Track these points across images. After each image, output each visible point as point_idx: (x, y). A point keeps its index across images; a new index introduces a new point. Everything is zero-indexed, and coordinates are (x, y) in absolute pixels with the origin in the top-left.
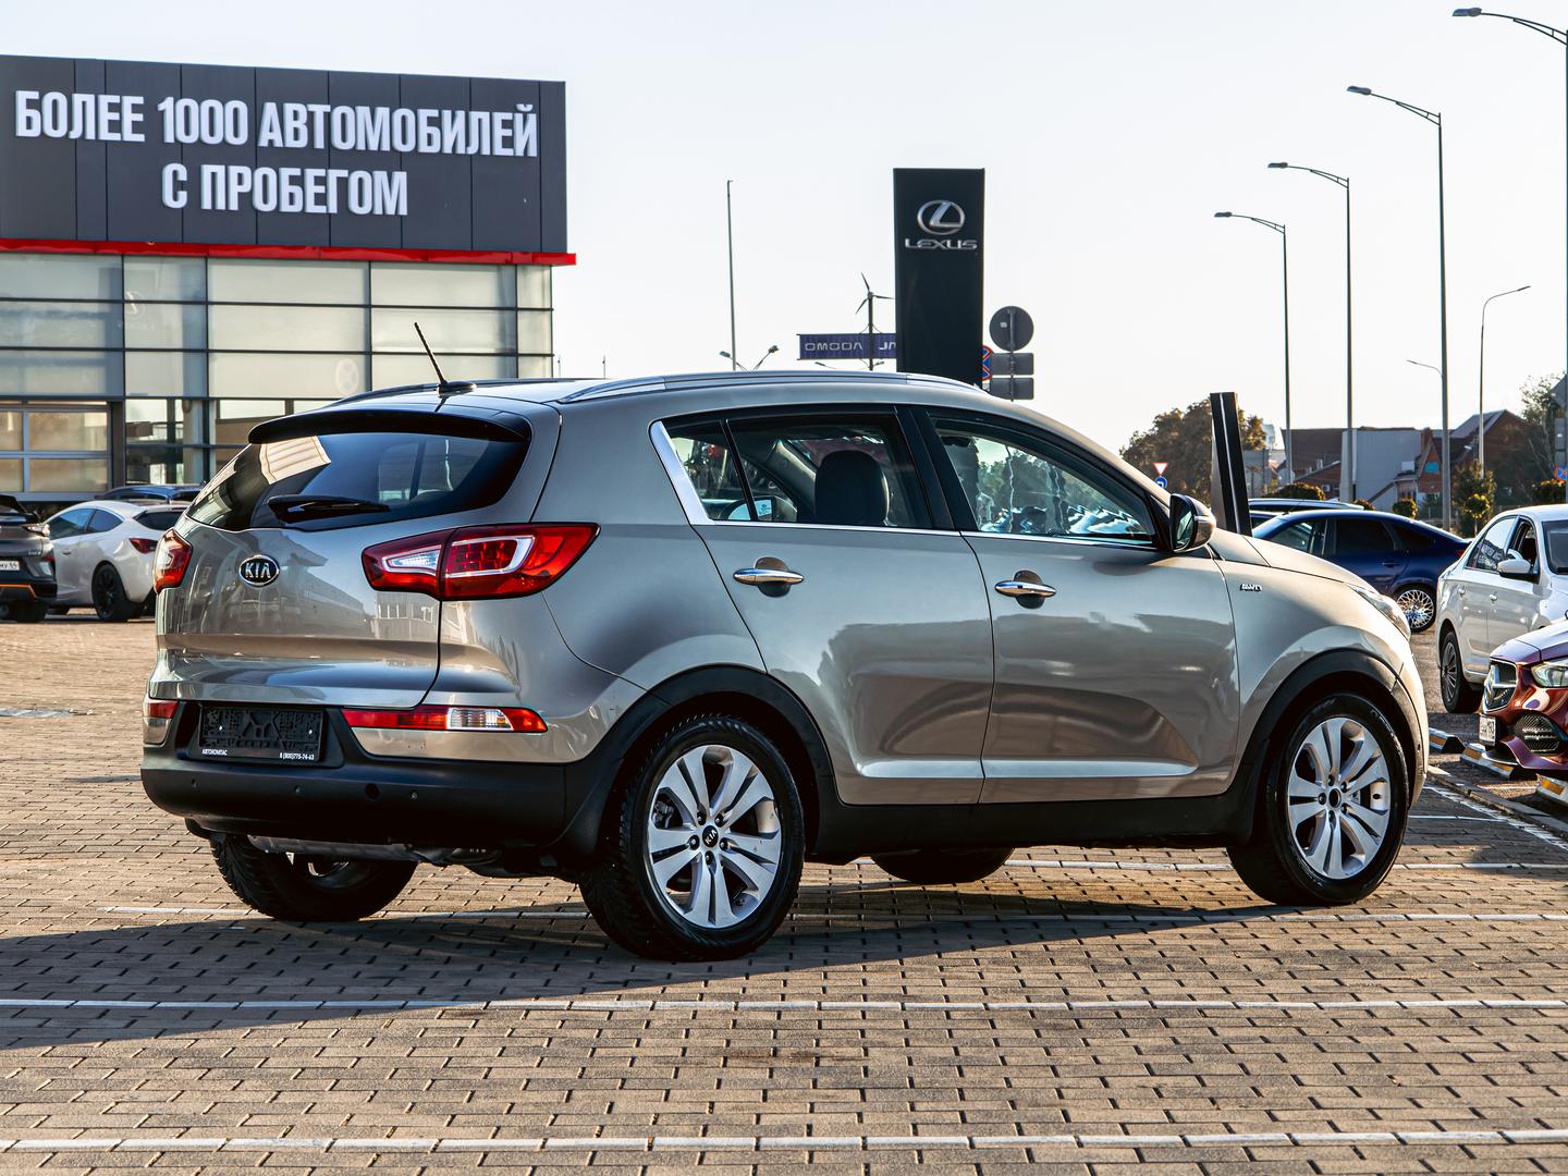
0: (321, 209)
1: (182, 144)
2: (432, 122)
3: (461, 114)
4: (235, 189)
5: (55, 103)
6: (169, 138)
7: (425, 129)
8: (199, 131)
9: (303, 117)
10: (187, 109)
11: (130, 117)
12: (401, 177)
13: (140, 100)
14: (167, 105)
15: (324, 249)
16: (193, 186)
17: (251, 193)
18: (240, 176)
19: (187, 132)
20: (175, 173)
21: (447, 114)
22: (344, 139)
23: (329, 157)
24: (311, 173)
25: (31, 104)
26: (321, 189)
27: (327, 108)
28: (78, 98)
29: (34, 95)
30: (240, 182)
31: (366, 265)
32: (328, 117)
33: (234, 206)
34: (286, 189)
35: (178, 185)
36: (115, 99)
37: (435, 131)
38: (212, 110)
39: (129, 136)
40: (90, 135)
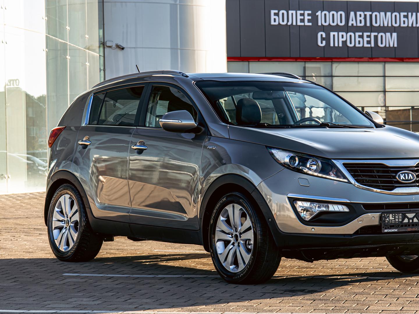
0: (369, 46)
1: (324, 26)
2: (405, 16)
3: (414, 14)
4: (341, 40)
5: (283, 14)
6: (320, 24)
7: (402, 19)
8: (329, 21)
9: (363, 16)
10: (325, 15)
11: (307, 18)
12: (395, 35)
13: (310, 12)
14: (319, 13)
15: (370, 58)
16: (327, 39)
17: (346, 41)
18: (343, 36)
19: (325, 22)
20: (322, 35)
21: (410, 14)
22: (376, 23)
23: (372, 29)
24: (365, 34)
25: (275, 14)
26: (369, 39)
27: (370, 13)
28: (290, 12)
29: (276, 11)
30: (343, 37)
31: (384, 63)
32: (371, 16)
33: (341, 45)
34: (358, 39)
35: (323, 39)
36: (302, 12)
37: (406, 19)
38: (333, 15)
39: (307, 24)
40: (294, 24)
